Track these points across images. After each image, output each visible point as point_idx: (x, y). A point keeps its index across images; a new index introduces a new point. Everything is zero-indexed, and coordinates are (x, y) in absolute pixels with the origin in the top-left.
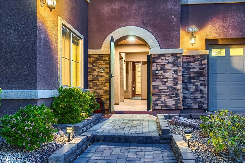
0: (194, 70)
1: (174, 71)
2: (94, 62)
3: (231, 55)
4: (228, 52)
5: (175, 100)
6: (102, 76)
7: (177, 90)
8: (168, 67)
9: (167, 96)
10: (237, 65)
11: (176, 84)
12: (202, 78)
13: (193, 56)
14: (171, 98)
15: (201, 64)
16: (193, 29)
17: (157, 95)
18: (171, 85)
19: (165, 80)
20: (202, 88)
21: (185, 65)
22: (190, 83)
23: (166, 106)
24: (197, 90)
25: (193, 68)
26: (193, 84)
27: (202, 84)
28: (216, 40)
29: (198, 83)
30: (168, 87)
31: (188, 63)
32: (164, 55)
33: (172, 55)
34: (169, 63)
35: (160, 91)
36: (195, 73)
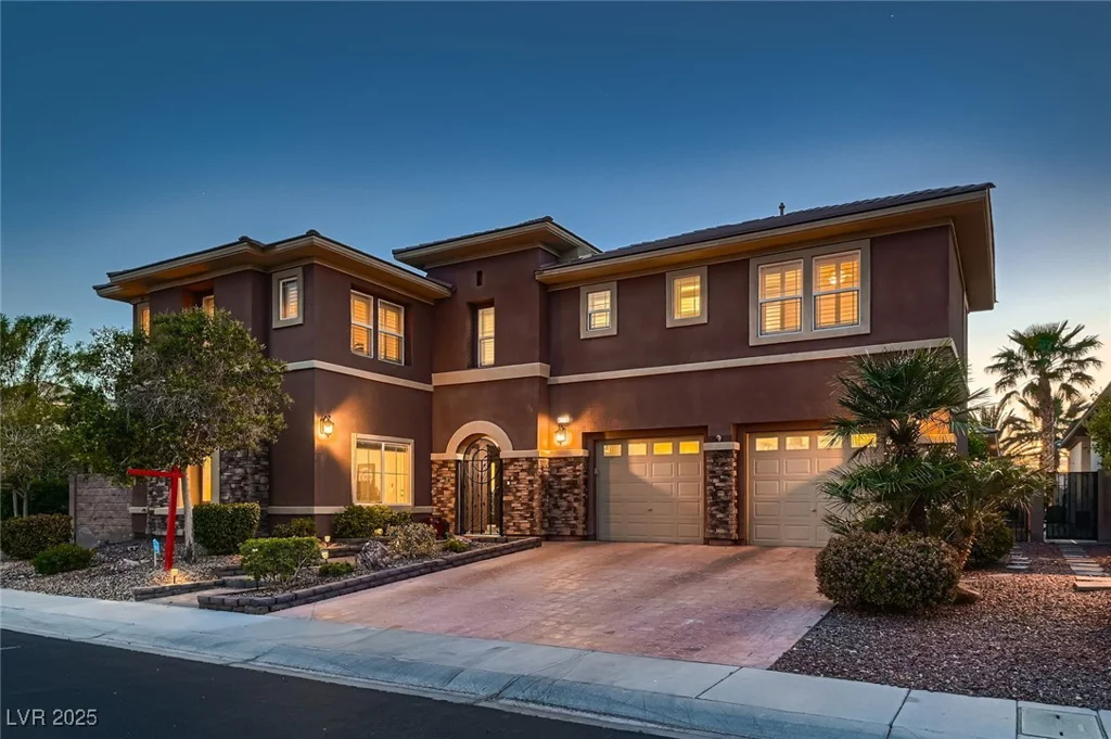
0: (567, 479)
1: (530, 481)
2: (438, 470)
3: (630, 454)
4: (625, 451)
5: (530, 522)
6: (447, 489)
7: (533, 508)
8: (522, 475)
9: (521, 515)
10: (636, 469)
11: (531, 499)
12: (576, 491)
13: (565, 459)
14: (525, 518)
15: (575, 471)
16: (564, 419)
17: (510, 515)
18: (526, 501)
19: (519, 494)
20: (576, 504)
21: (555, 472)
22: (562, 498)
23: (519, 530)
24: (569, 508)
25: (565, 476)
26: (565, 498)
27: (576, 500)
28: (601, 434)
29: (571, 498)
30: (522, 504)
31: (558, 468)
32: (517, 460)
33: (527, 459)
34: (522, 470)
35: (513, 509)
36: (568, 483)
